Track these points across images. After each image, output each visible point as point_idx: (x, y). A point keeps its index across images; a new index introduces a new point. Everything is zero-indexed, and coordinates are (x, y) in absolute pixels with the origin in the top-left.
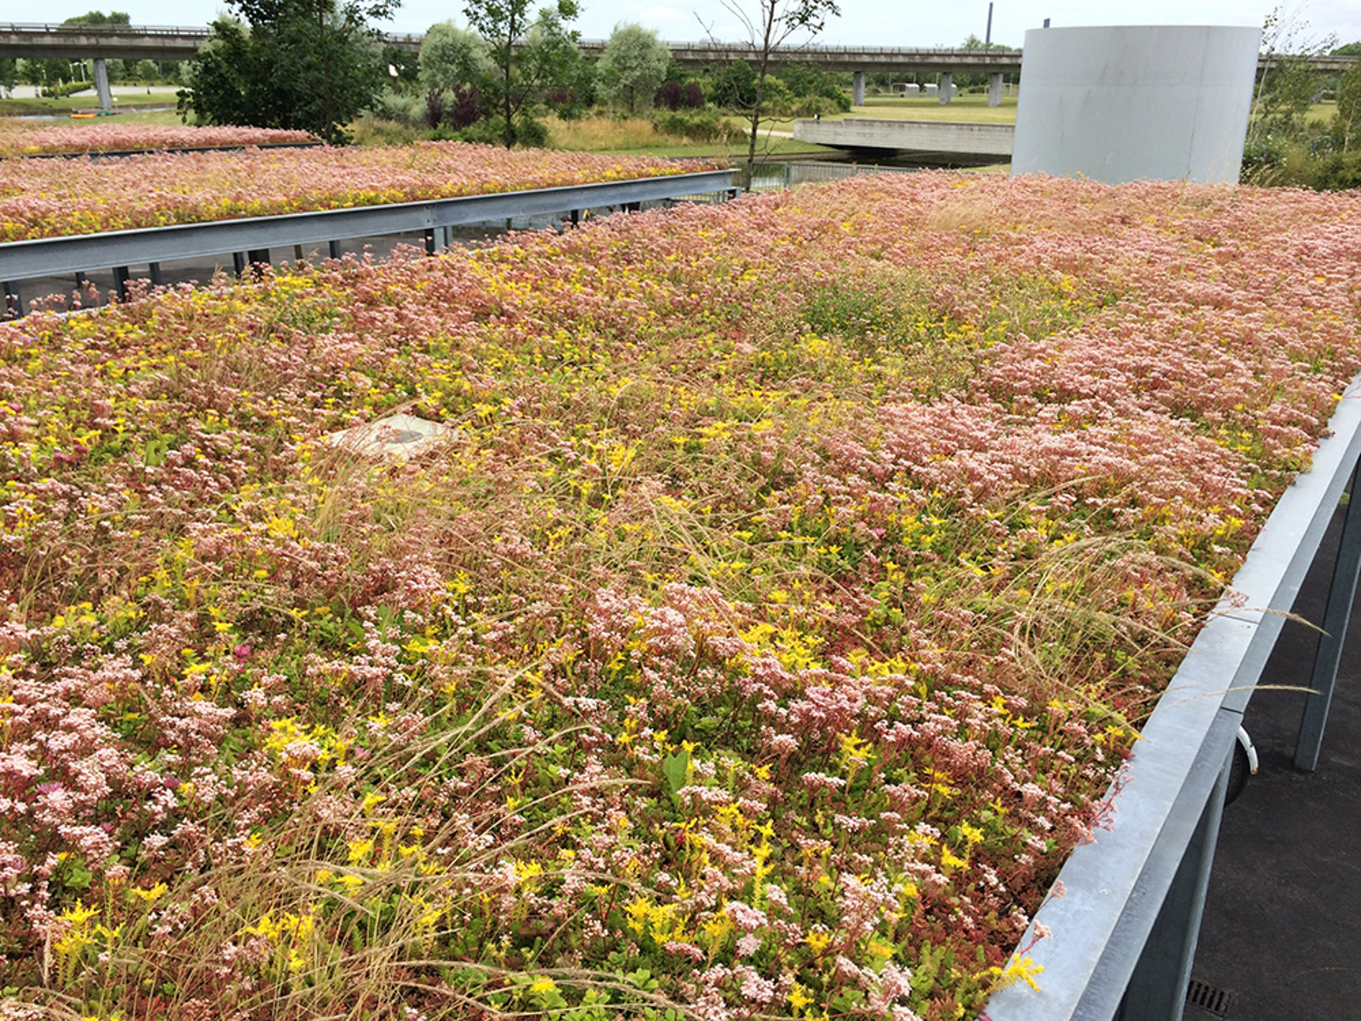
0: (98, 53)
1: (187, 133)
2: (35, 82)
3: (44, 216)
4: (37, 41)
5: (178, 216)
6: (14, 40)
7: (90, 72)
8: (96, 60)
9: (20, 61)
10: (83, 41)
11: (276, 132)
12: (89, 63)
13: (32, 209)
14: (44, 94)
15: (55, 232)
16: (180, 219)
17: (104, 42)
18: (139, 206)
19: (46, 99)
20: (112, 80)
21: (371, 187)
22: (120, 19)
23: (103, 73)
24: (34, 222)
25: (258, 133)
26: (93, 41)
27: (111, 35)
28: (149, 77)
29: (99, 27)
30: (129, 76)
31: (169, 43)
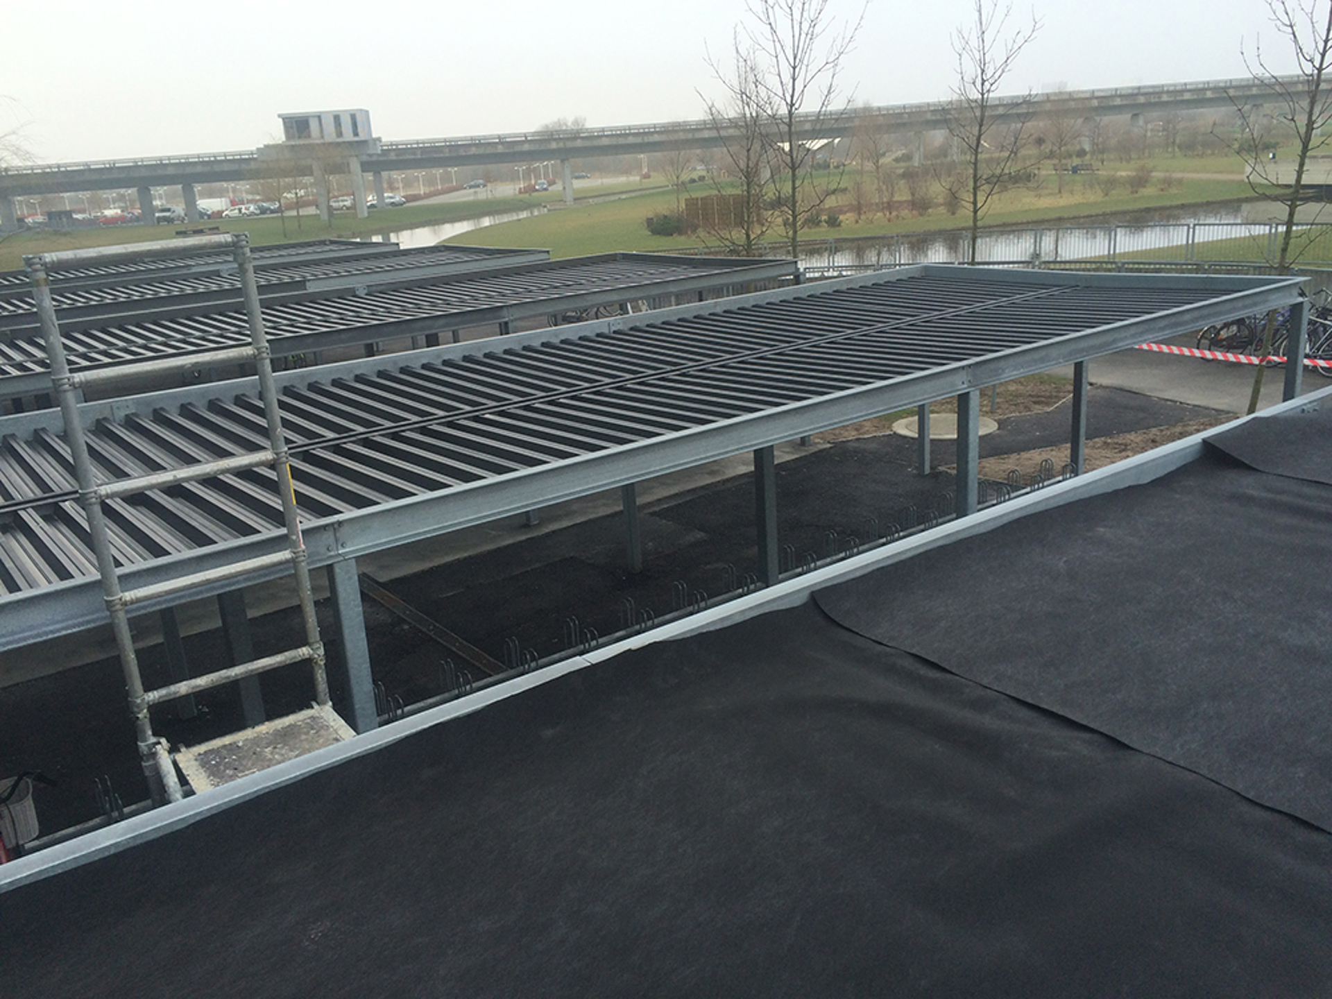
0: (564, 154)
4: (518, 148)
8: (562, 161)
10: (554, 146)
12: (556, 163)
17: (566, 145)
19: (522, 196)
23: (568, 170)
26: (561, 145)
27: (575, 138)
31: (622, 141)
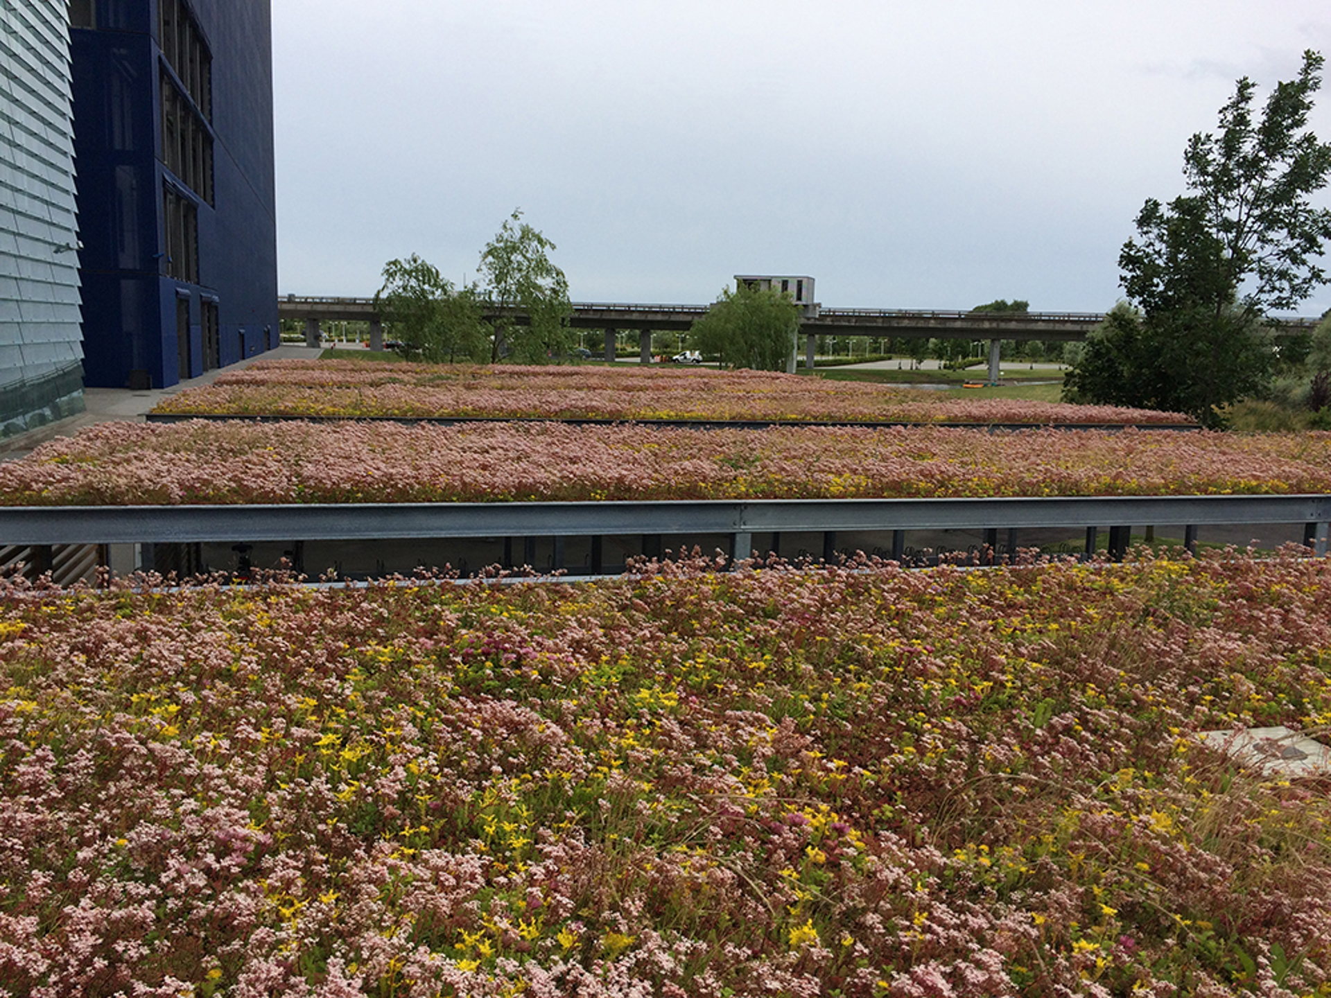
0: (995, 335)
1: (1069, 411)
2: (940, 357)
3: (950, 478)
5: (1060, 489)
6: (932, 324)
7: (986, 350)
9: (933, 340)
10: (986, 325)
11: (1154, 413)
12: (987, 343)
13: (942, 472)
14: (945, 367)
15: (956, 494)
16: (1062, 492)
17: (1003, 325)
18: (1027, 477)
20: (1003, 357)
21: (1253, 476)
22: (1021, 306)
23: (997, 351)
24: (942, 484)
25: (1136, 413)
26: (994, 325)
27: (1011, 320)
28: (1034, 356)
29: (1002, 314)
30: (1018, 355)
